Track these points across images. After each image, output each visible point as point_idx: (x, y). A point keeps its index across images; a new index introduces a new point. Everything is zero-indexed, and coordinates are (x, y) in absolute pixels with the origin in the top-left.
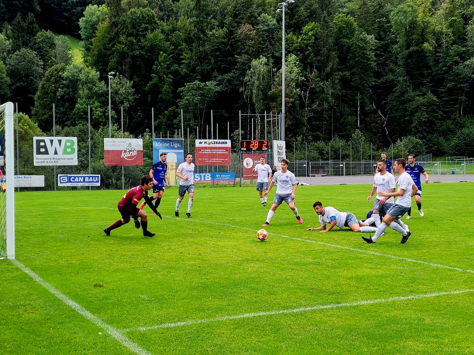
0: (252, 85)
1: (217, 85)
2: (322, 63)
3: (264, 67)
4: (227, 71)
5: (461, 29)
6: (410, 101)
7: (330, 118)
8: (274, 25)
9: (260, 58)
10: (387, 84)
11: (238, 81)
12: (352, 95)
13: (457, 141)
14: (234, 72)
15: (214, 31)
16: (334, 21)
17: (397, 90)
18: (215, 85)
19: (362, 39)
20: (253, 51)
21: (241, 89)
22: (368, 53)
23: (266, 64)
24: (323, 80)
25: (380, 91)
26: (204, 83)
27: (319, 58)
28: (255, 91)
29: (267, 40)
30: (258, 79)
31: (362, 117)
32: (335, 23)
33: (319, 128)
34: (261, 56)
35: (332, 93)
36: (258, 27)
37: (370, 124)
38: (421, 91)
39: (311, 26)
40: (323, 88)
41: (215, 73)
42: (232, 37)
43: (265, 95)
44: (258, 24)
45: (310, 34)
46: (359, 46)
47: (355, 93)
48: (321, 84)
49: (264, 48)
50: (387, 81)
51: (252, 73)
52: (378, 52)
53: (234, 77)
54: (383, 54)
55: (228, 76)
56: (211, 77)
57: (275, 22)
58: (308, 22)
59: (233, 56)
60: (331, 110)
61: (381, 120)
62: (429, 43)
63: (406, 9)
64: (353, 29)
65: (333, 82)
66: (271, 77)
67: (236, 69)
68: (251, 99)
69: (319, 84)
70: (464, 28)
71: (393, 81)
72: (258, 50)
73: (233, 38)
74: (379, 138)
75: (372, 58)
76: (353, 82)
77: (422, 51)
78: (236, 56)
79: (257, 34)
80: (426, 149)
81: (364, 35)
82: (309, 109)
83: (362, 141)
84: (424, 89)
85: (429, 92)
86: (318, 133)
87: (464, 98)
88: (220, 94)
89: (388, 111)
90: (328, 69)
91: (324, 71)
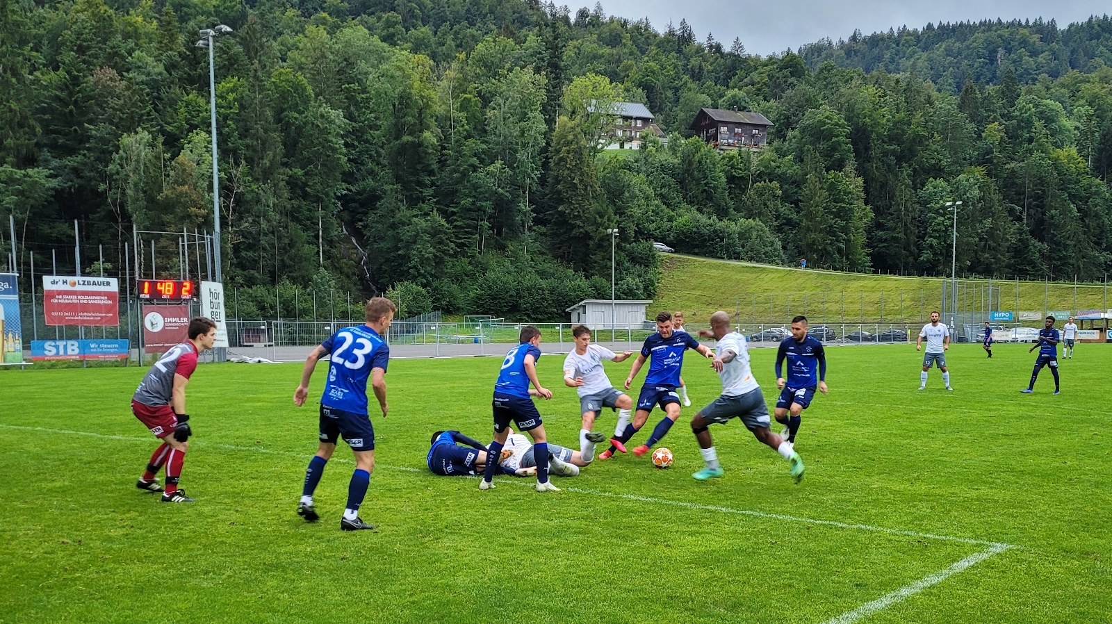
0: (126, 180)
1: (51, 176)
2: (255, 151)
3: (147, 150)
4: (71, 151)
5: (478, 115)
6: (404, 224)
7: (273, 246)
8: (160, 74)
9: (136, 133)
10: (365, 195)
11: (92, 171)
12: (309, 210)
13: (479, 292)
14: (84, 155)
15: (37, 73)
16: (273, 80)
17: (384, 204)
18: (47, 177)
19: (322, 116)
20: (121, 119)
21: (102, 187)
22: (334, 140)
23: (152, 145)
24: (257, 180)
25: (353, 205)
26: (23, 171)
27: (248, 141)
28: (130, 192)
29: (150, 100)
30: (136, 170)
31: (327, 248)
32: (274, 82)
33: (254, 264)
34: (139, 129)
35: (274, 204)
36: (131, 75)
37: (339, 261)
38: (420, 210)
39: (232, 85)
40: (257, 194)
41: (46, 154)
42: (78, 89)
43: (151, 200)
44: (128, 71)
45: (231, 97)
46: (318, 126)
47: (314, 207)
48: (254, 187)
49: (143, 115)
50: (364, 190)
51: (121, 158)
52: (349, 140)
53: (85, 164)
54: (356, 143)
55: (72, 161)
56: (36, 160)
57: (160, 68)
58: (225, 77)
59: (80, 124)
60: (273, 233)
61: (357, 254)
62: (432, 132)
63: (392, 71)
64: (307, 96)
65: (275, 185)
66: (160, 168)
67: (89, 149)
68: (122, 206)
69: (250, 187)
70: (484, 114)
71: (374, 190)
72: (132, 118)
73: (79, 92)
74: (355, 284)
75: (341, 148)
76: (310, 187)
77: (420, 144)
78: (86, 125)
79: (128, 88)
80: (433, 302)
81: (325, 109)
82: (234, 229)
83: (330, 287)
84: (426, 207)
85: (435, 212)
86: (252, 272)
87: (486, 224)
88: (58, 194)
89: (368, 239)
90: (266, 162)
91: (259, 164)
